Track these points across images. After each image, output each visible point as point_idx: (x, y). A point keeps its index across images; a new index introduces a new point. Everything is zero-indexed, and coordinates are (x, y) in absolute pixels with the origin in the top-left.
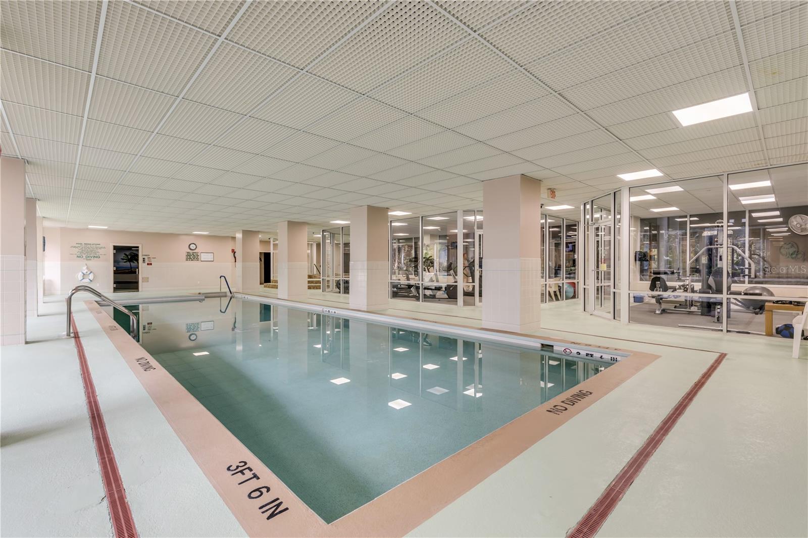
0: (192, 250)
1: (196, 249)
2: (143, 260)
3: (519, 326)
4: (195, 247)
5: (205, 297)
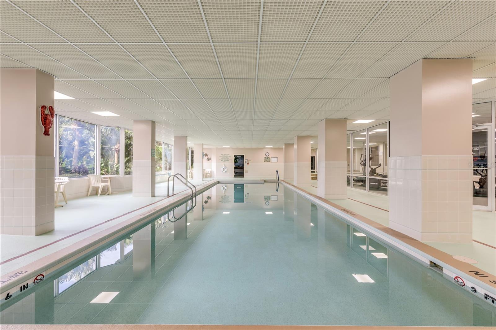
1: (269, 155)
2: (245, 161)
3: (421, 234)
5: (265, 182)
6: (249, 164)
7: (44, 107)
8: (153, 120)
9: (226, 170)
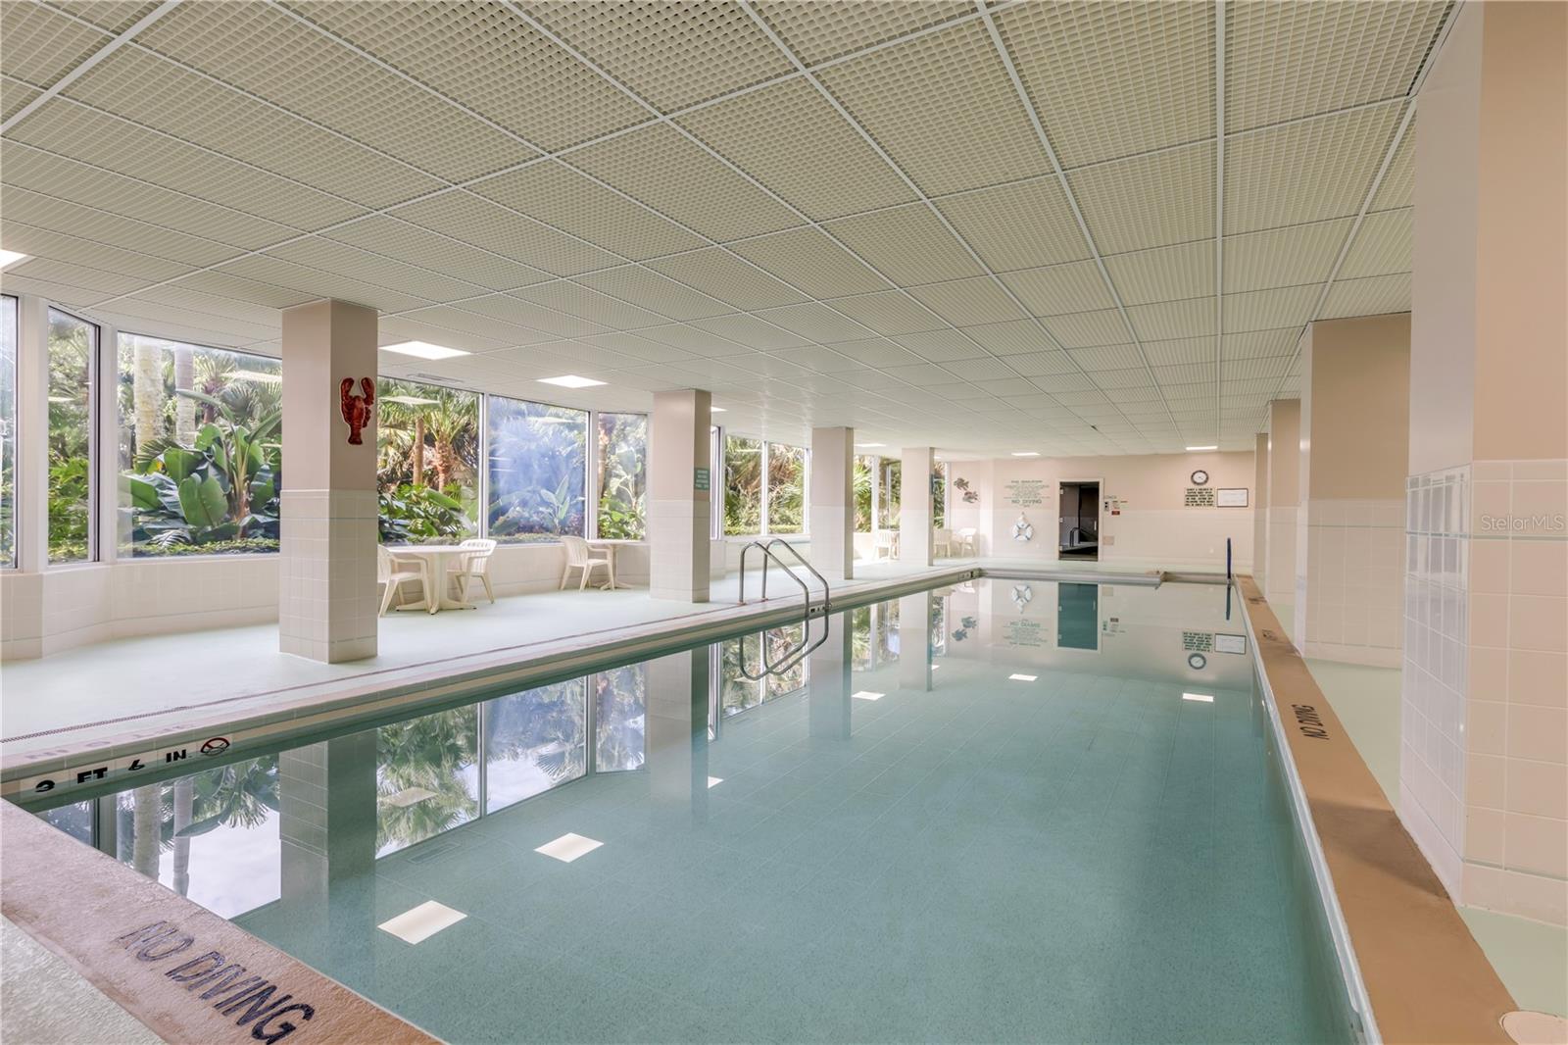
0: (1198, 484)
1: (1206, 482)
2: (1104, 505)
4: (1205, 479)
5: (1165, 580)
6: (1119, 513)
7: (349, 382)
8: (698, 388)
9: (1028, 532)
